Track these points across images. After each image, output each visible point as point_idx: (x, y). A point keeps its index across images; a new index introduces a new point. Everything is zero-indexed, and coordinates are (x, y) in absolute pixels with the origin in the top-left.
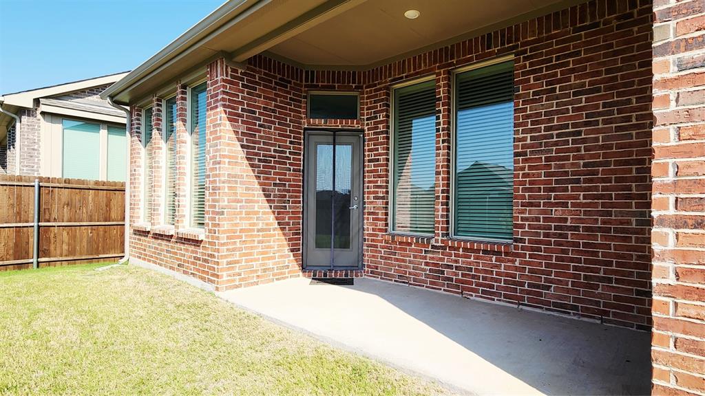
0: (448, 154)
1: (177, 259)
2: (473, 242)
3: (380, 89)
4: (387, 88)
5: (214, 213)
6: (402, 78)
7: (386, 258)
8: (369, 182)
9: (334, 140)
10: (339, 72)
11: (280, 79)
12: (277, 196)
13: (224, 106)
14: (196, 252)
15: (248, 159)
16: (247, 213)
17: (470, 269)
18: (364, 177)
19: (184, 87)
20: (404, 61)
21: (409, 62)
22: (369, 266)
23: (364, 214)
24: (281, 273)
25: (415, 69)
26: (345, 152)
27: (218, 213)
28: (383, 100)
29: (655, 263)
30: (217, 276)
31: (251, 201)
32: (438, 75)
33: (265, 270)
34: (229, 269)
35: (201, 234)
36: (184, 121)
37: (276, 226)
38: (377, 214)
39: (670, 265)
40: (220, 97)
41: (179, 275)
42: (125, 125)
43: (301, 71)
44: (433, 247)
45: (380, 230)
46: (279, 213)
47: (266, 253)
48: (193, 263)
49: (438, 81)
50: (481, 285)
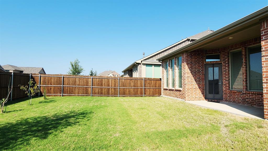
0: (246, 69)
1: (175, 95)
2: (254, 92)
3: (226, 52)
4: (228, 52)
5: (184, 84)
6: (232, 49)
7: (229, 97)
8: (224, 77)
9: (213, 66)
10: (214, 49)
11: (198, 54)
12: (198, 81)
13: (186, 62)
14: (180, 93)
15: (191, 73)
16: (191, 85)
17: (254, 99)
18: (222, 75)
19: (176, 58)
20: (232, 45)
21: (234, 46)
22: (224, 99)
23: (223, 85)
24: (200, 99)
25: (236, 47)
26: (216, 69)
27: (185, 84)
28: (227, 55)
29: (264, 89)
30: (185, 98)
31: (192, 82)
32: (242, 48)
33: (196, 98)
34: (188, 96)
35: (181, 89)
36: (176, 65)
37: (198, 88)
38: (226, 85)
39: (265, 89)
40: (185, 60)
41: (176, 98)
42: (161, 64)
43: (204, 50)
44: (243, 93)
45: (227, 89)
46: (199, 85)
47: (196, 94)
48: (179, 95)
49: (242, 50)
50: (257, 103)
